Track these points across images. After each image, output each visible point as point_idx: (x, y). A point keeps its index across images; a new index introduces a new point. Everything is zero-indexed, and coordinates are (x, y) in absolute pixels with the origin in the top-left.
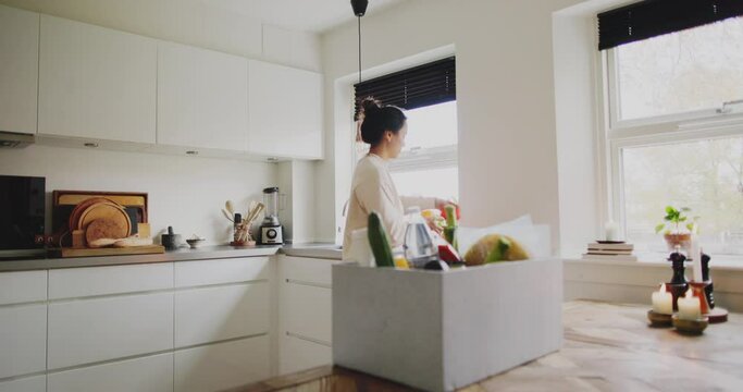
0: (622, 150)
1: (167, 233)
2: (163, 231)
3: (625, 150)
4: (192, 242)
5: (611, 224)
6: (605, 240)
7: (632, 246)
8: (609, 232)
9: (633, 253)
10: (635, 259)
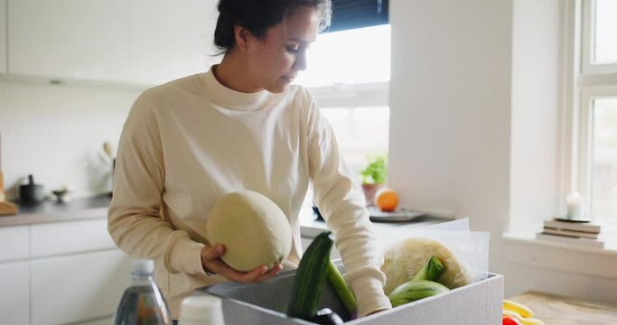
0: (593, 101)
1: (26, 182)
2: (22, 179)
3: (597, 102)
4: (59, 194)
5: (574, 196)
6: (565, 217)
7: (599, 227)
8: (571, 209)
9: (599, 236)
10: (602, 244)
